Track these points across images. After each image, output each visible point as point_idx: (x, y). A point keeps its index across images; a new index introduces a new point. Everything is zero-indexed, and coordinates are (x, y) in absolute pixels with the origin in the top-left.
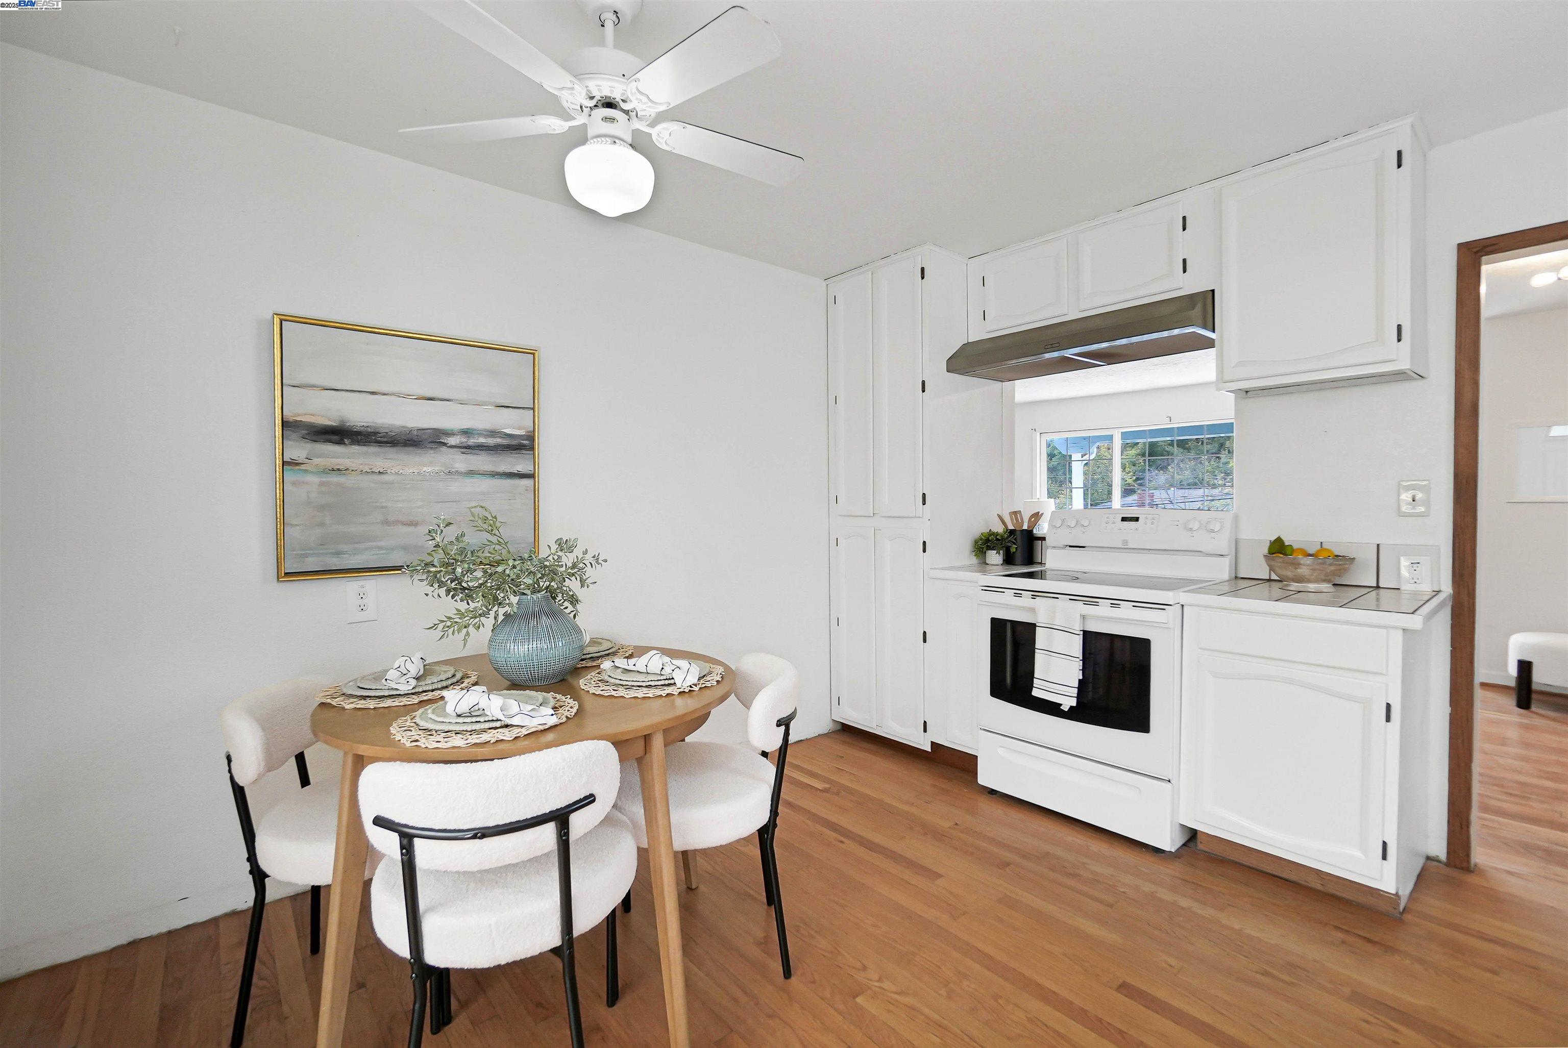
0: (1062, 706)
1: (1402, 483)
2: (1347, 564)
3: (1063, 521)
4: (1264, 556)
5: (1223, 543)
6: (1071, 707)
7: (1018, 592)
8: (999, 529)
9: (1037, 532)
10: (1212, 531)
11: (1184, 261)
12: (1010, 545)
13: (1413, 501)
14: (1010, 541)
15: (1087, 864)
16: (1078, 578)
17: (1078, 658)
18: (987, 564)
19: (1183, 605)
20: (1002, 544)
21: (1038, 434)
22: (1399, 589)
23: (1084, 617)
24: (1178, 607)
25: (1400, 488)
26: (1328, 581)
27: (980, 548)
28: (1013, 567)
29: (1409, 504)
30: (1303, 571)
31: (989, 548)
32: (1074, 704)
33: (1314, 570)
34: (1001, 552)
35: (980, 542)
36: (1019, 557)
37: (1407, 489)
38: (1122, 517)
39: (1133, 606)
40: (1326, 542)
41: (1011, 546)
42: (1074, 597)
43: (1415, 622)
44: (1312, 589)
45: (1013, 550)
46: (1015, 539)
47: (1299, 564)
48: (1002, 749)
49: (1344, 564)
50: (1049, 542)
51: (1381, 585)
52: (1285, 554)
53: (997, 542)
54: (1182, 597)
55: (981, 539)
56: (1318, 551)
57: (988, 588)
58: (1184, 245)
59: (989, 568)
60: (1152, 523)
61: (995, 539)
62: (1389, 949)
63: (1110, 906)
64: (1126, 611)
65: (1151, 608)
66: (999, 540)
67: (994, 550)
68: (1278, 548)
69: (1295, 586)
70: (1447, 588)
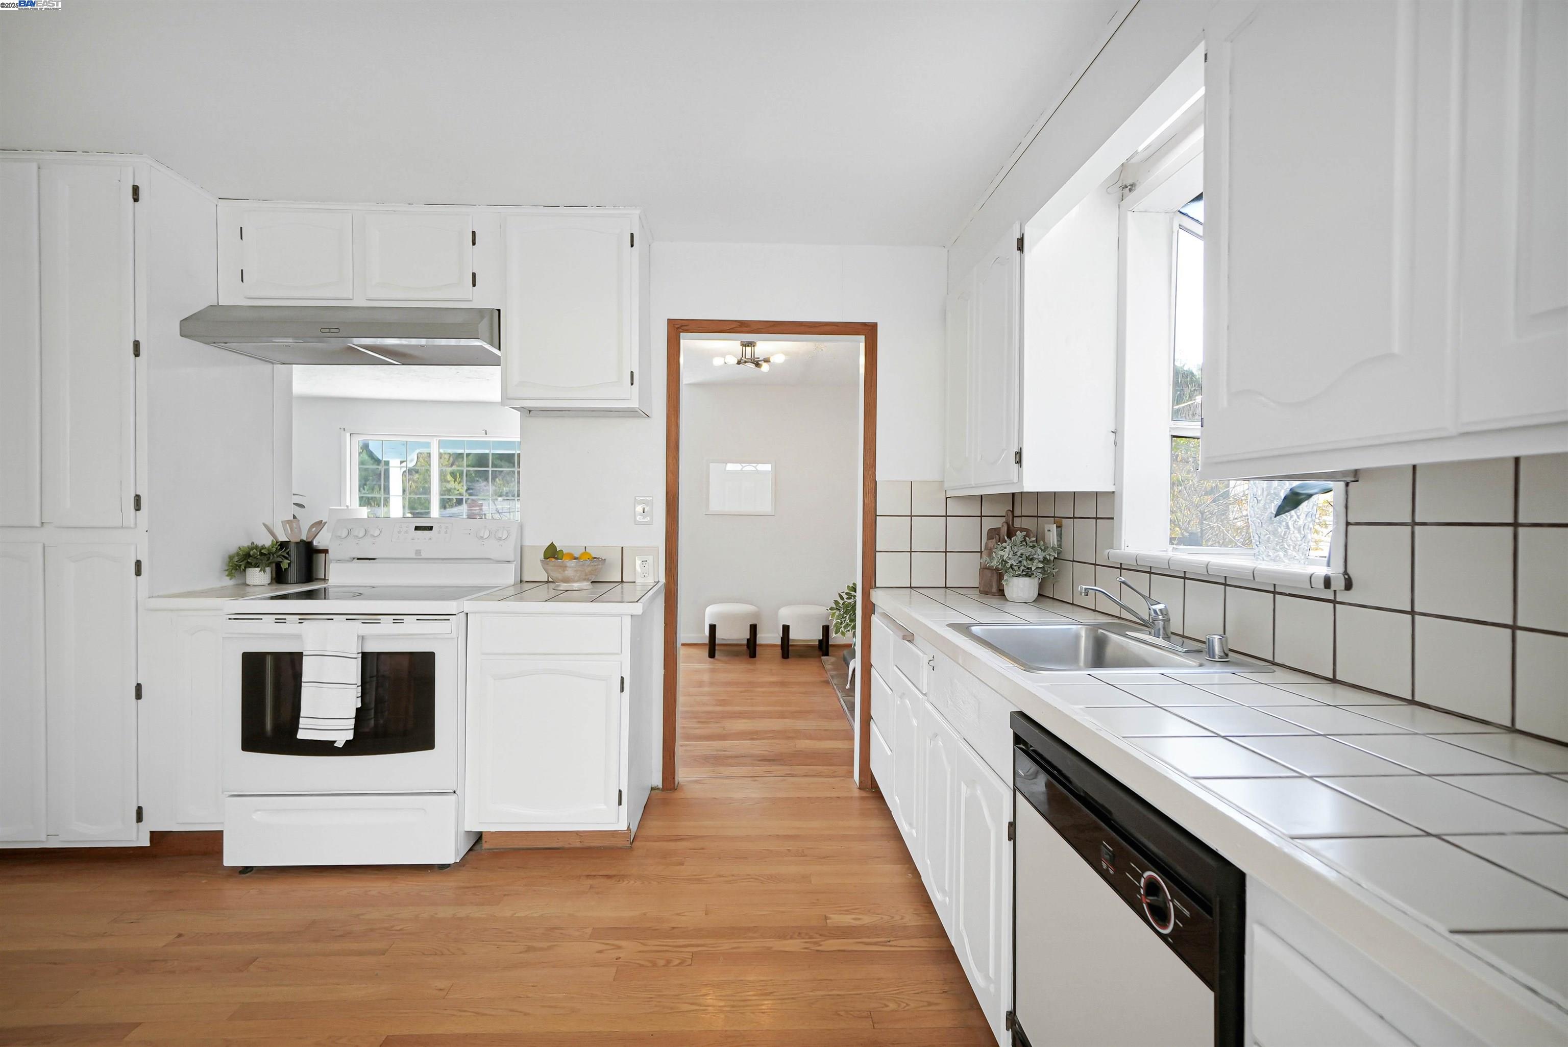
0: (336, 743)
1: (637, 498)
2: (600, 565)
3: (349, 532)
4: (541, 560)
5: (509, 550)
6: (347, 742)
7: (280, 618)
8: (265, 541)
9: (318, 543)
10: (500, 539)
11: (474, 275)
12: (279, 559)
13: (644, 512)
14: (280, 555)
15: (363, 914)
16: (361, 594)
17: (356, 684)
18: (248, 585)
19: (467, 614)
20: (268, 560)
21: (348, 435)
22: (635, 582)
23: (362, 638)
24: (463, 616)
25: (637, 502)
26: (588, 580)
27: (237, 565)
28: (284, 586)
29: (640, 515)
30: (569, 573)
31: (249, 565)
32: (351, 738)
33: (576, 571)
34: (268, 569)
35: (236, 559)
36: (293, 574)
37: (640, 502)
38: (416, 527)
39: (417, 620)
40: (589, 546)
41: (281, 562)
42: (351, 617)
43: (638, 609)
44: (576, 587)
45: (285, 565)
46: (288, 553)
47: (566, 567)
48: (259, 812)
49: (598, 565)
50: (330, 555)
51: (624, 580)
52: (557, 559)
53: (262, 558)
54: (467, 605)
55: (238, 554)
56: (583, 554)
57: (239, 617)
58: (475, 259)
59: (248, 589)
60: (446, 532)
61: (259, 553)
62: (621, 877)
63: (383, 953)
64: (410, 626)
65: (436, 620)
66: (265, 554)
67: (258, 567)
68: (552, 553)
69: (564, 586)
70: (663, 580)
